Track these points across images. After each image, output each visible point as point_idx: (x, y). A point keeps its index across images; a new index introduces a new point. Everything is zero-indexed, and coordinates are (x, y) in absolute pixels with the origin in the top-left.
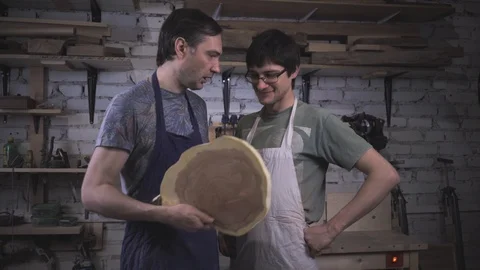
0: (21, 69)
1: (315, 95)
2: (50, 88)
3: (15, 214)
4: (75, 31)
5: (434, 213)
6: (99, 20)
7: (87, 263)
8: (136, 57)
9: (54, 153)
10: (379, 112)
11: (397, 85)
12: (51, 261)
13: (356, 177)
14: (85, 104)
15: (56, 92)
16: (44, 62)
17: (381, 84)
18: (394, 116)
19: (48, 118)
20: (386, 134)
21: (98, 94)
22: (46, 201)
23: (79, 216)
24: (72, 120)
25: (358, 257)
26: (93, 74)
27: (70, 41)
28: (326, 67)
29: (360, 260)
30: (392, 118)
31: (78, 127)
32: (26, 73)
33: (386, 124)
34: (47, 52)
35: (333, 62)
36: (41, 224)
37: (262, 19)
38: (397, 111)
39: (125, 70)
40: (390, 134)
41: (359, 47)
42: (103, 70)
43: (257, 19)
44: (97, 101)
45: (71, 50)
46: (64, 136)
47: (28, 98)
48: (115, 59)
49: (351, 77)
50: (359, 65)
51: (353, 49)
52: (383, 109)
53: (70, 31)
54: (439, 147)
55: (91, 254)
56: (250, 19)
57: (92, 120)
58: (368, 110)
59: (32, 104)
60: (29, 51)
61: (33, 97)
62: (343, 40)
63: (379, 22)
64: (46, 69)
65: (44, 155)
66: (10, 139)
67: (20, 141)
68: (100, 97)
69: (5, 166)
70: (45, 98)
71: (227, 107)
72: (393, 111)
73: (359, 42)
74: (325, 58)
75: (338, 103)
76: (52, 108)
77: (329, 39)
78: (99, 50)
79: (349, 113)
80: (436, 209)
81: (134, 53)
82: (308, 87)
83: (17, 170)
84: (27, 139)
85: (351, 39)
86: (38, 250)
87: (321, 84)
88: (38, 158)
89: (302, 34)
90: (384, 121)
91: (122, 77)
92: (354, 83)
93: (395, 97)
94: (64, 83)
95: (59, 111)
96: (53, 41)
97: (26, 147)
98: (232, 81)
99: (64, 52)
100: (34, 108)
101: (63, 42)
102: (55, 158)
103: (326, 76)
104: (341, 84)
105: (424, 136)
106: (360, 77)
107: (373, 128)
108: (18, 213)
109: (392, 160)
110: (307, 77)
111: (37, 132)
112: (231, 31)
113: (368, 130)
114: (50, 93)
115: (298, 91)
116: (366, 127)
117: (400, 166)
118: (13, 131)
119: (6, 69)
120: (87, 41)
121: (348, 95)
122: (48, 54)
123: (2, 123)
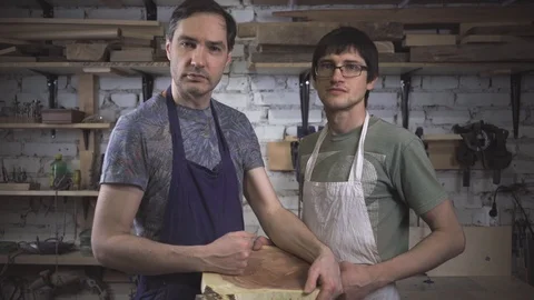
0: (69, 76)
1: (417, 99)
2: (102, 98)
3: (65, 241)
4: (120, 33)
6: (154, 18)
10: (501, 119)
11: (526, 84)
12: (104, 294)
13: (471, 203)
15: (107, 102)
16: (87, 70)
17: (506, 84)
18: (524, 124)
19: (99, 133)
20: (511, 147)
26: (148, 79)
27: (115, 45)
28: (428, 65)
30: (521, 128)
32: (74, 80)
33: (511, 134)
34: (87, 58)
35: (437, 59)
37: (351, 7)
40: (517, 148)
41: (473, 38)
42: (161, 75)
43: (343, 7)
45: (115, 55)
48: (166, 65)
49: (466, 75)
50: (473, 62)
51: (465, 40)
52: (509, 115)
53: (114, 33)
58: (487, 118)
59: (78, 116)
60: (68, 58)
61: (82, 109)
62: (454, 29)
64: (96, 77)
66: (57, 156)
67: (69, 158)
69: (50, 188)
70: (96, 109)
71: (305, 117)
72: (522, 117)
73: (472, 32)
74: (428, 54)
75: (448, 108)
76: (99, 121)
77: (436, 27)
79: (462, 121)
82: (408, 89)
83: (60, 193)
84: (78, 155)
85: (464, 27)
86: (89, 281)
87: (426, 85)
88: (87, 178)
89: (397, 24)
90: (507, 133)
92: (471, 83)
93: (525, 99)
94: (116, 91)
95: (107, 125)
96: (94, 46)
97: (76, 164)
99: (107, 58)
100: (81, 122)
101: (104, 46)
103: (433, 75)
104: (452, 84)
106: (478, 75)
107: (494, 143)
108: (68, 239)
109: (520, 182)
110: (407, 77)
111: (87, 149)
112: (307, 24)
113: (487, 143)
114: (101, 103)
115: (395, 95)
116: (483, 140)
117: (529, 189)
118: (62, 146)
119: (52, 77)
120: (136, 44)
121: (462, 98)
122: (90, 61)
123: (50, 138)
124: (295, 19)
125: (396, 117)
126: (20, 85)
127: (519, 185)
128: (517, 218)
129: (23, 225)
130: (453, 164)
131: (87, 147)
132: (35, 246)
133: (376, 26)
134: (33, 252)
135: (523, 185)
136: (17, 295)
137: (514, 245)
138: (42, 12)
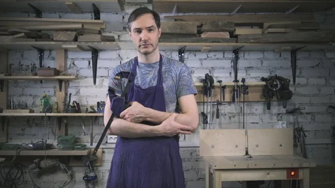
0: (50, 50)
1: (242, 63)
2: (69, 63)
3: (48, 143)
4: (83, 26)
5: (327, 144)
6: (99, 18)
7: (92, 174)
8: (122, 41)
9: (71, 104)
10: (286, 74)
11: (299, 55)
12: (70, 173)
13: (272, 119)
14: (91, 72)
15: (72, 65)
16: (64, 46)
17: (288, 56)
18: (298, 77)
19: (67, 81)
20: (291, 89)
21: (98, 66)
22: (66, 134)
23: (87, 144)
24: (82, 83)
25: (267, 171)
26: (95, 52)
27: (79, 33)
28: (248, 44)
29: (268, 174)
30: (297, 79)
31: (86, 87)
32: (54, 53)
33: (292, 82)
34: (65, 39)
35: (252, 41)
36: (63, 149)
37: (205, 14)
38: (300, 73)
39: (116, 50)
40: (295, 90)
41: (270, 30)
42: (102, 50)
43: (202, 14)
44: (98, 70)
45: (81, 38)
46: (78, 92)
47: (55, 69)
48: (108, 43)
49: (267, 51)
50: (271, 43)
51: (266, 31)
52: (291, 72)
53: (80, 26)
54: (331, 98)
55: (95, 168)
56: (197, 14)
57: (95, 82)
58: (279, 73)
59: (57, 72)
60: (55, 39)
61: (58, 69)
62: (261, 26)
63: (287, 13)
64: (66, 50)
65: (65, 105)
66: (44, 95)
67: (50, 96)
68: (100, 68)
69: (41, 112)
70: (66, 69)
72: (297, 73)
73: (270, 27)
74: (247, 38)
75: (258, 69)
76: (70, 75)
77: (251, 25)
78: (98, 37)
79: (266, 75)
80: (328, 141)
81: (121, 39)
82: (237, 58)
83: (48, 114)
84: (55, 95)
85: (266, 25)
86: (61, 165)
87: (246, 56)
88: (61, 107)
89: (231, 23)
90: (290, 81)
91: (114, 54)
92: (270, 55)
93: (299, 63)
94: (77, 59)
95: (74, 77)
96: (69, 32)
97: (54, 100)
98: (186, 55)
99: (76, 40)
100: (58, 75)
101: (75, 33)
102: (72, 107)
103: (250, 51)
104: (261, 56)
105: (319, 90)
106: (274, 51)
107: (282, 85)
108: (49, 142)
109: (297, 107)
110: (236, 52)
111: (61, 91)
112: (183, 22)
113: (279, 86)
114: (68, 65)
115: (230, 61)
116: (277, 85)
117: (302, 111)
118: (46, 90)
119: (41, 51)
120: (91, 32)
121: (265, 63)
122: (66, 41)
123: (39, 85)
124: (176, 20)
125: (230, 73)
126: (22, 55)
127: (297, 109)
128: (296, 127)
129: (23, 135)
130: (261, 98)
131: (61, 90)
132: (31, 146)
133: (220, 23)
134: (30, 149)
135: (298, 109)
136: (19, 175)
137: (295, 141)
138: (35, 15)
